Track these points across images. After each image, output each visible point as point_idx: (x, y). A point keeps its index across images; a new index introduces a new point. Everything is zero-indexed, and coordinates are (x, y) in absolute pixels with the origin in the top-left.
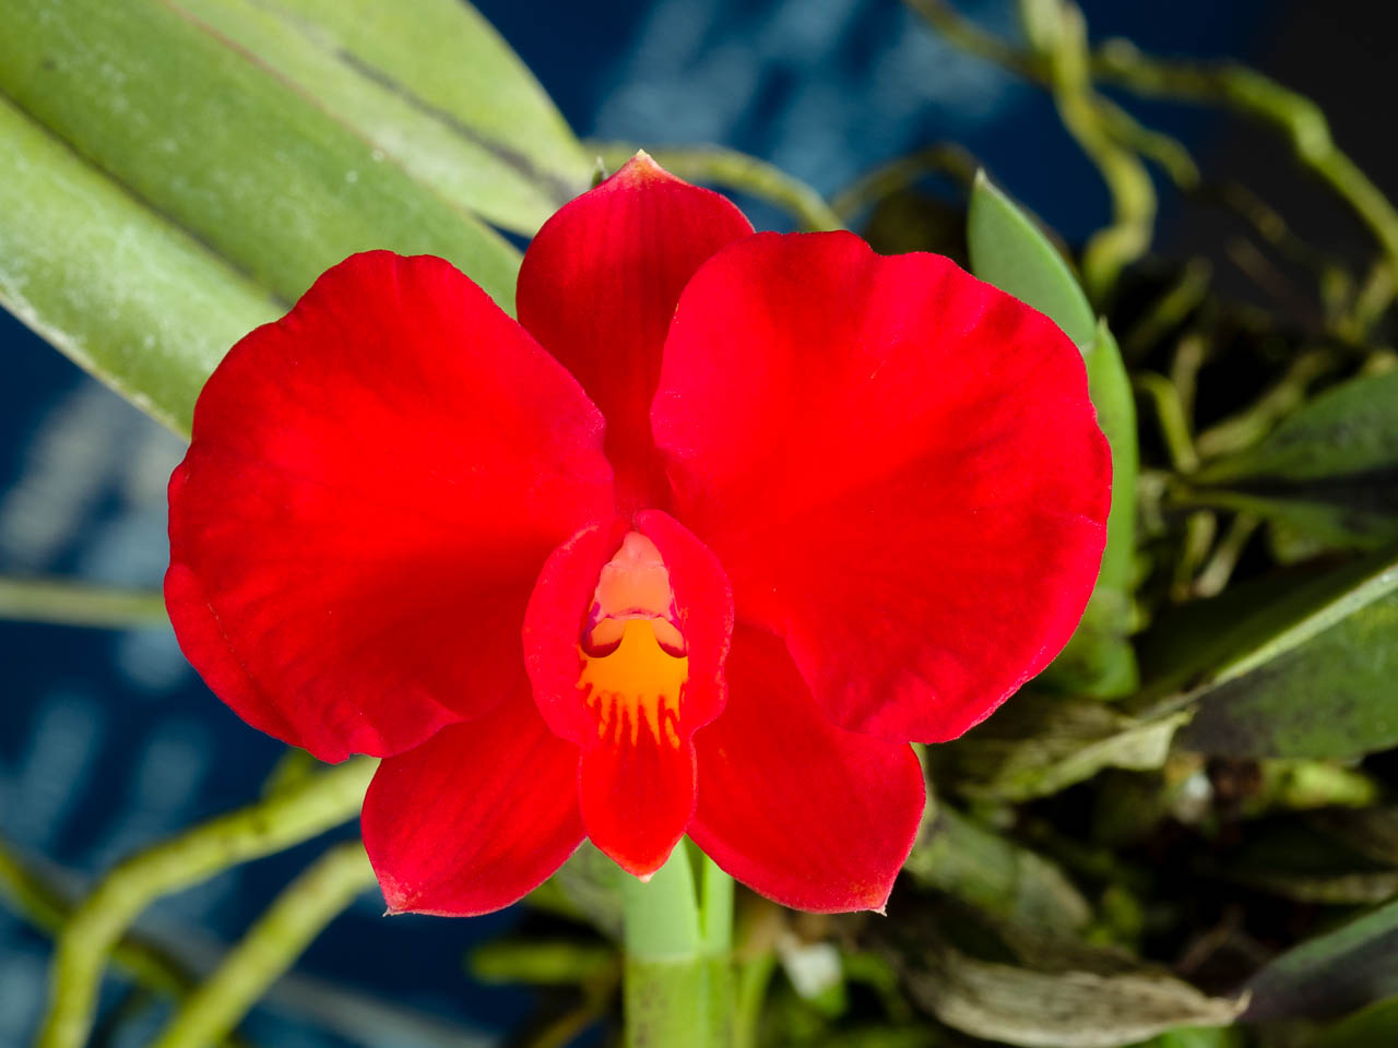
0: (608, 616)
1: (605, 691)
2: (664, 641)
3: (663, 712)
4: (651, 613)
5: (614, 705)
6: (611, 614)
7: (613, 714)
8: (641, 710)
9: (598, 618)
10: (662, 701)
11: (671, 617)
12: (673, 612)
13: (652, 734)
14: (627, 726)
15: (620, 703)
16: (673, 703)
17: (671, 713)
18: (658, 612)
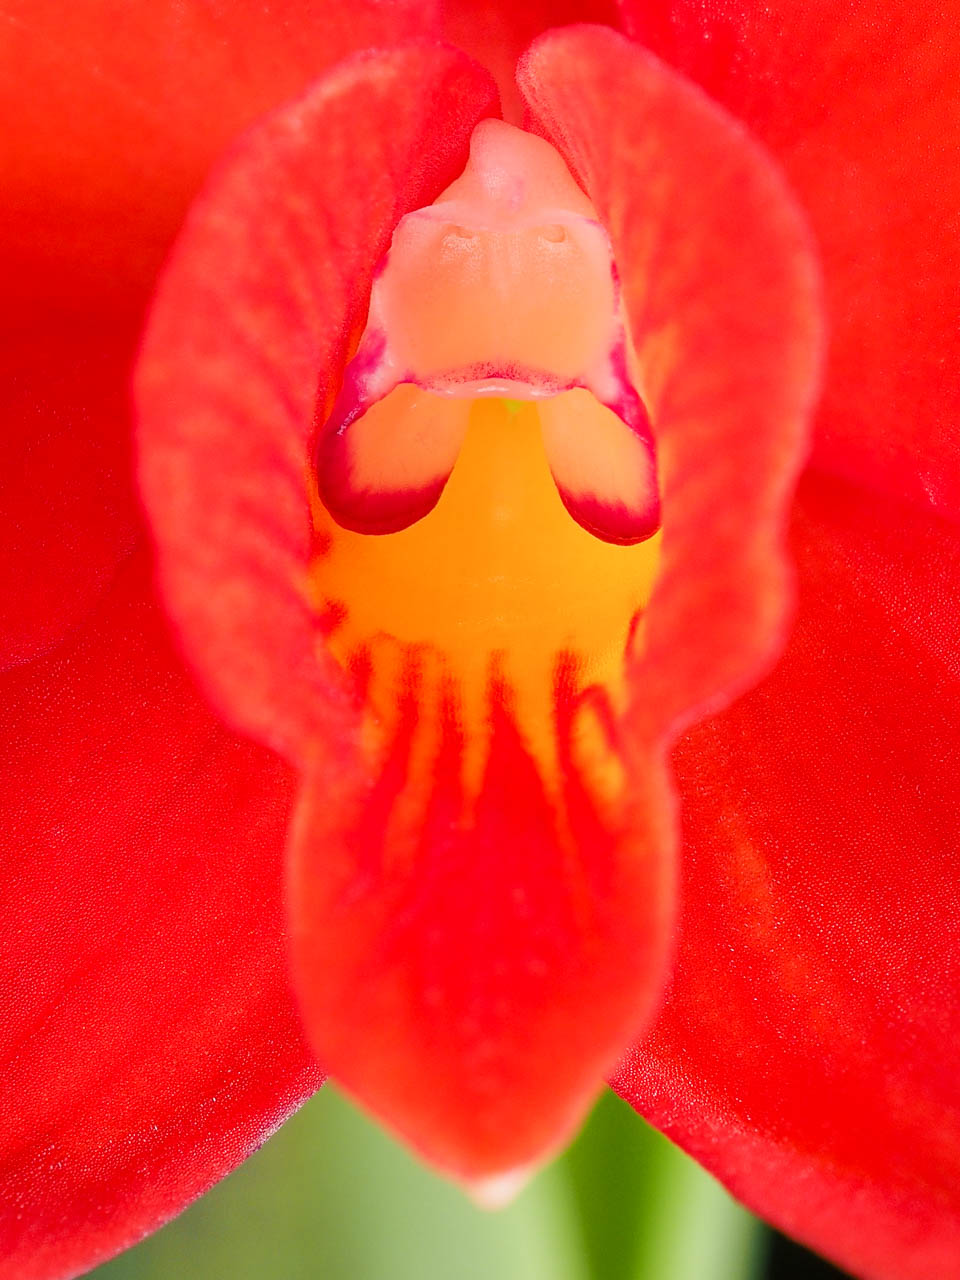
0: (409, 380)
1: (384, 636)
2: (578, 487)
3: (568, 698)
4: (547, 378)
5: (411, 676)
6: (420, 376)
7: (408, 706)
8: (499, 696)
9: (375, 381)
10: (566, 667)
11: (611, 388)
12: (622, 373)
13: (528, 763)
14: (453, 740)
15: (431, 673)
16: (606, 669)
17: (598, 697)
18: (568, 372)
